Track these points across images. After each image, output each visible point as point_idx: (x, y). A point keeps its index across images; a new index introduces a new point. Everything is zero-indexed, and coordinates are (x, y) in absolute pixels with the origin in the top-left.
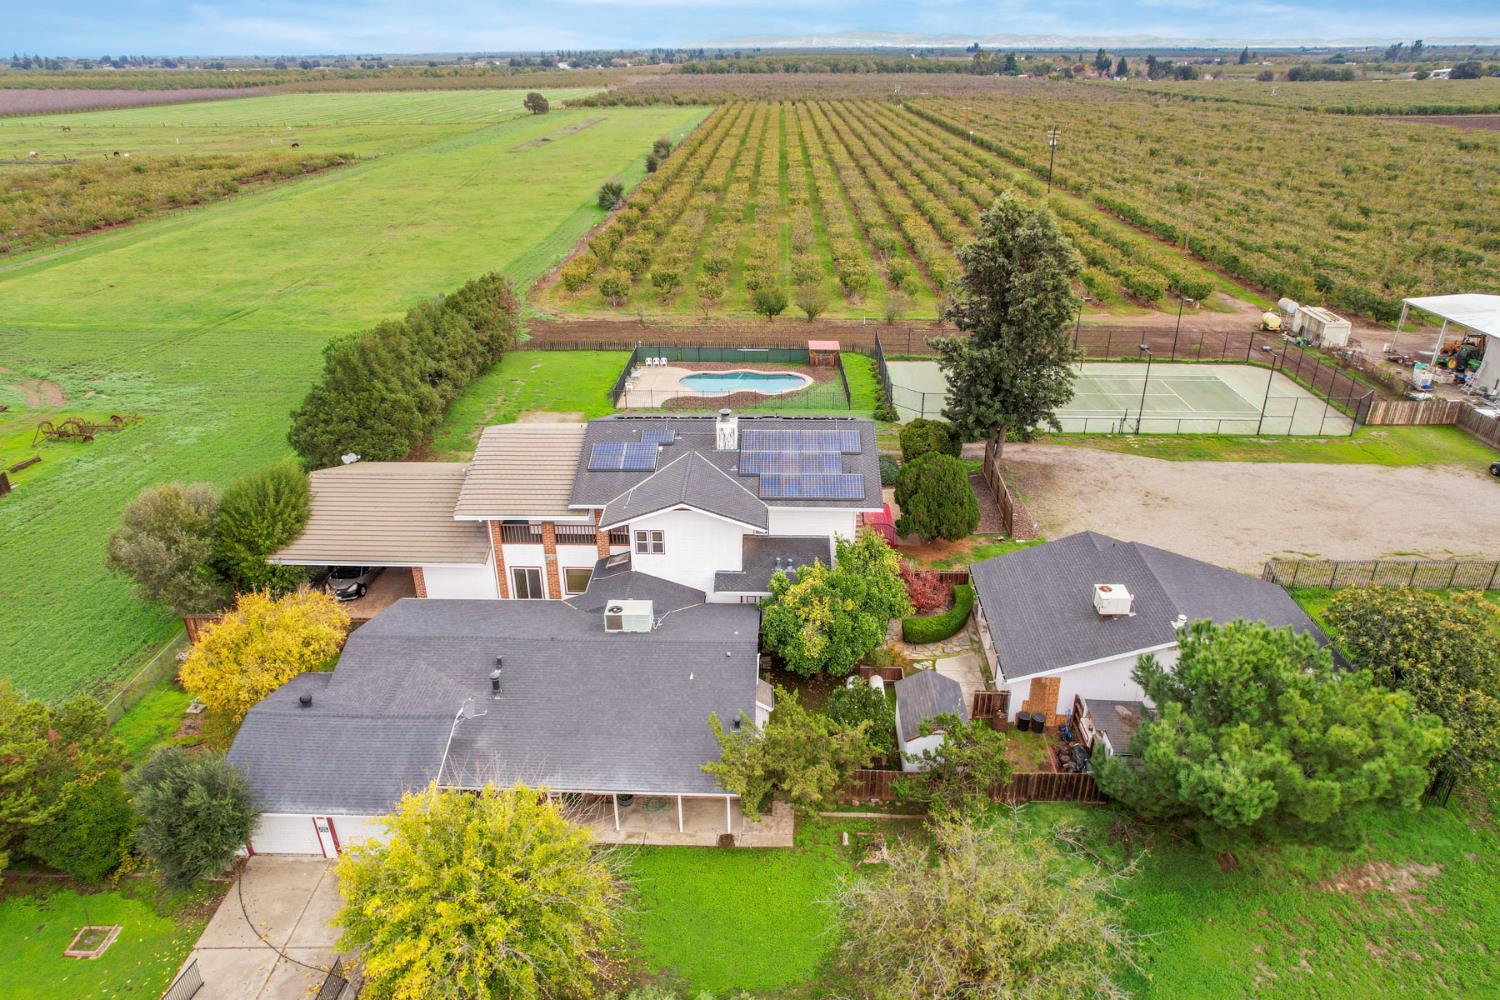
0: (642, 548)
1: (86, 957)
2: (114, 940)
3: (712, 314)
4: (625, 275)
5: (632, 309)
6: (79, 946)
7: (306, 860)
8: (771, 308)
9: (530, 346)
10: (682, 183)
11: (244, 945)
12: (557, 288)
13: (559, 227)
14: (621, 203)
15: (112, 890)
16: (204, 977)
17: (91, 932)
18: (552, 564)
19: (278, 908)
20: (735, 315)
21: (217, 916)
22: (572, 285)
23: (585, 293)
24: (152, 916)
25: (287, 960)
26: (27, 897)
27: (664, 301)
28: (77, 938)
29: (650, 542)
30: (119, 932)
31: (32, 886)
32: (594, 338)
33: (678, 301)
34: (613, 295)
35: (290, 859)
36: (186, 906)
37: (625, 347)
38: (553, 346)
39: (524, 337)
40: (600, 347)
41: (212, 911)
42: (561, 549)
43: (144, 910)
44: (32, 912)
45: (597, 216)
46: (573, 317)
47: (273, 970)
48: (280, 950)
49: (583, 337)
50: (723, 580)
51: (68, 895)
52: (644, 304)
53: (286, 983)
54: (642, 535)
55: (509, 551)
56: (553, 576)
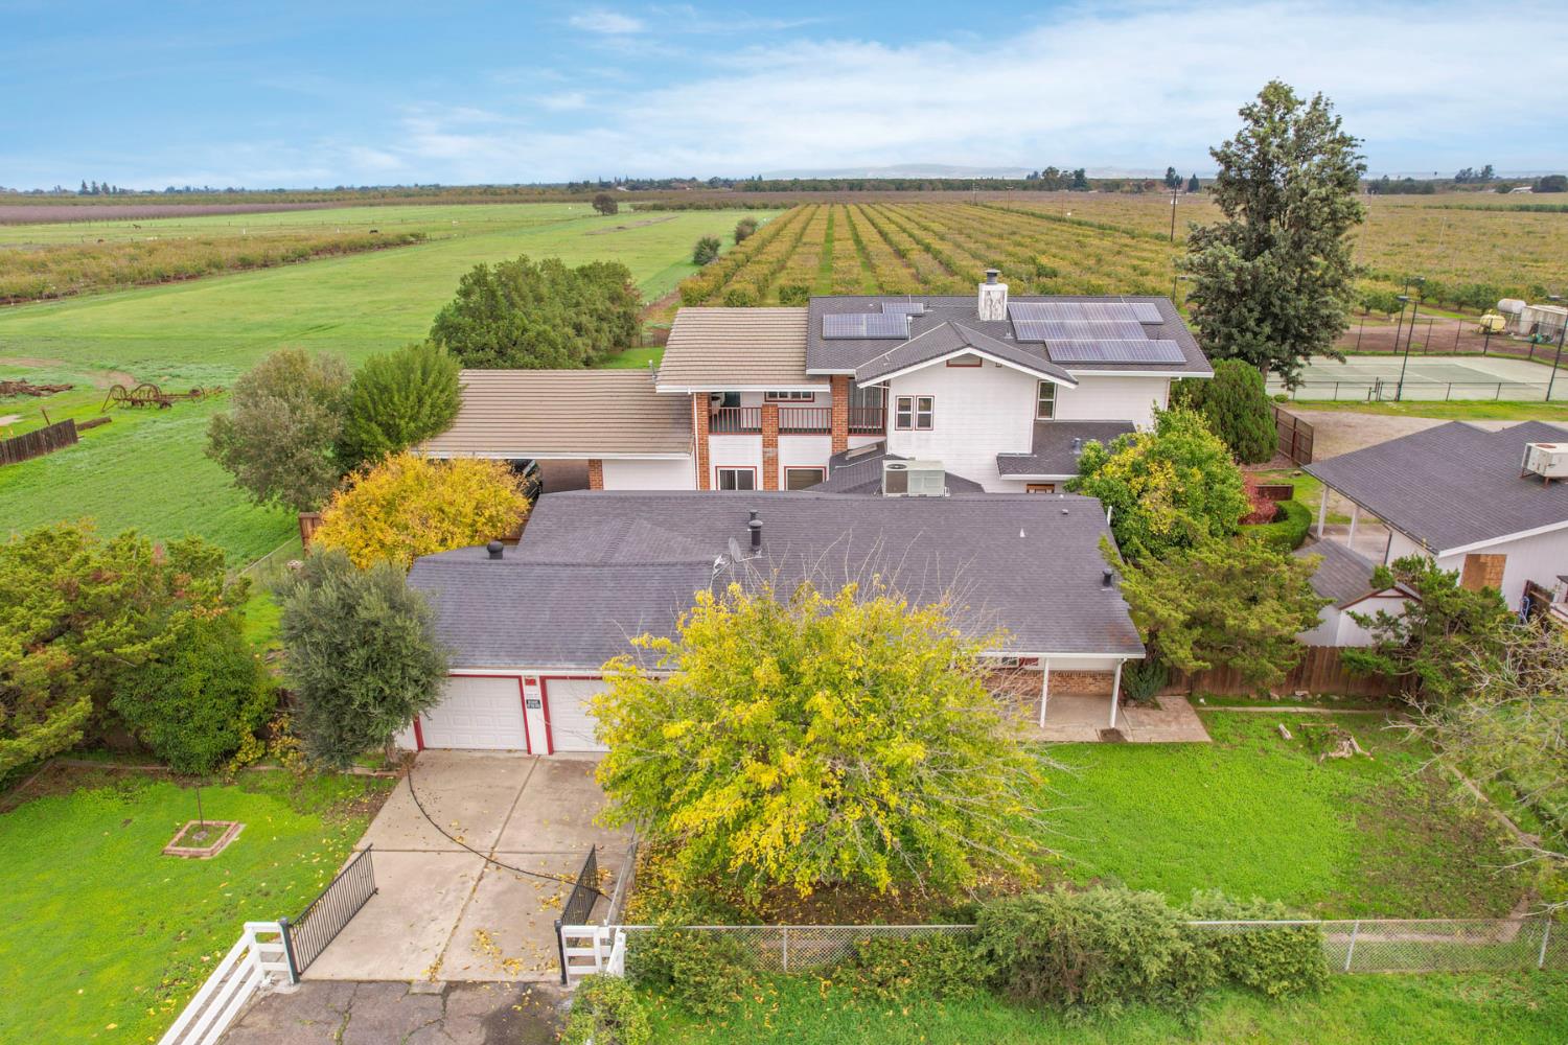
0: (904, 422)
1: (196, 856)
2: (235, 838)
6: (186, 841)
7: (501, 756)
11: (429, 848)
15: (225, 784)
16: (378, 885)
17: (202, 827)
18: (771, 462)
19: (471, 808)
21: (383, 815)
24: (288, 812)
25: (499, 866)
26: (106, 789)
28: (182, 834)
29: (915, 412)
30: (240, 831)
31: (113, 778)
35: (478, 755)
36: (336, 803)
41: (375, 810)
42: (783, 440)
43: (275, 806)
44: (115, 805)
47: (480, 879)
48: (487, 855)
50: (1006, 463)
51: (164, 787)
53: (504, 893)
54: (904, 404)
55: (716, 442)
56: (771, 477)
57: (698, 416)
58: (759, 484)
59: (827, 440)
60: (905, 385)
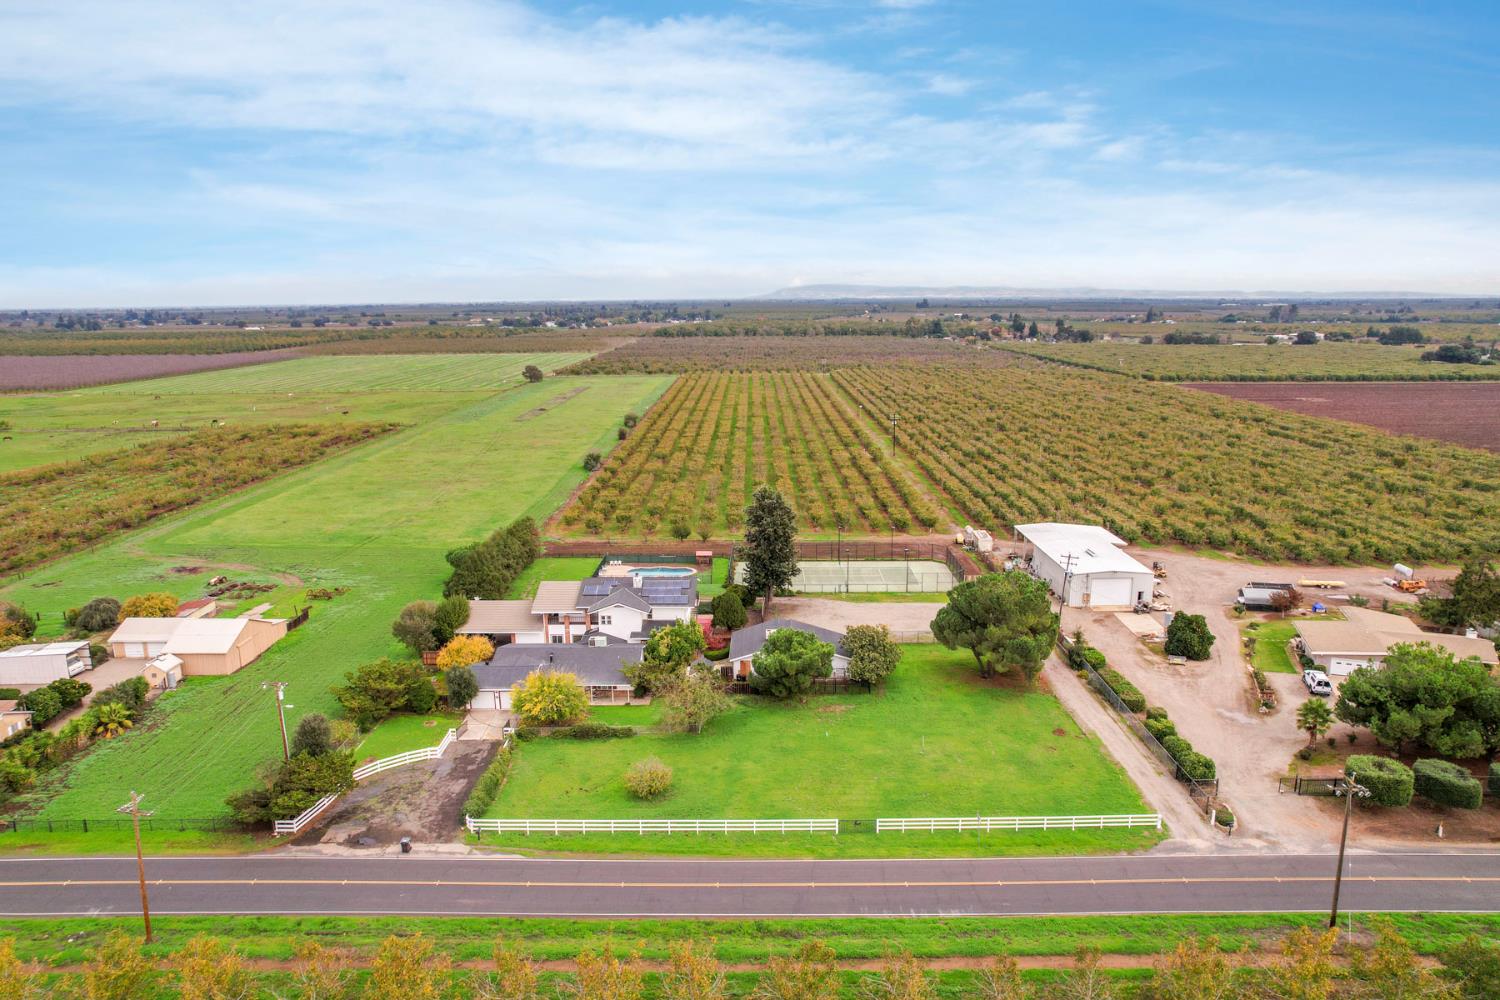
0: (604, 622)
3: (649, 538)
4: (600, 517)
5: (604, 536)
8: (681, 534)
9: (547, 555)
10: (641, 452)
12: (560, 523)
13: (557, 484)
14: (599, 465)
18: (568, 633)
20: (663, 539)
22: (569, 522)
23: (576, 527)
27: (623, 531)
29: (606, 620)
32: (582, 551)
33: (631, 530)
34: (593, 528)
37: (599, 555)
38: (560, 555)
39: (543, 550)
40: (586, 556)
42: (571, 626)
45: (582, 475)
46: (570, 540)
49: (576, 550)
50: (634, 635)
52: (610, 533)
53: (492, 727)
54: (603, 618)
55: (551, 627)
56: (568, 638)
57: (545, 620)
58: (564, 641)
59: (584, 626)
60: (602, 612)
